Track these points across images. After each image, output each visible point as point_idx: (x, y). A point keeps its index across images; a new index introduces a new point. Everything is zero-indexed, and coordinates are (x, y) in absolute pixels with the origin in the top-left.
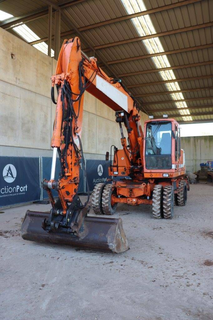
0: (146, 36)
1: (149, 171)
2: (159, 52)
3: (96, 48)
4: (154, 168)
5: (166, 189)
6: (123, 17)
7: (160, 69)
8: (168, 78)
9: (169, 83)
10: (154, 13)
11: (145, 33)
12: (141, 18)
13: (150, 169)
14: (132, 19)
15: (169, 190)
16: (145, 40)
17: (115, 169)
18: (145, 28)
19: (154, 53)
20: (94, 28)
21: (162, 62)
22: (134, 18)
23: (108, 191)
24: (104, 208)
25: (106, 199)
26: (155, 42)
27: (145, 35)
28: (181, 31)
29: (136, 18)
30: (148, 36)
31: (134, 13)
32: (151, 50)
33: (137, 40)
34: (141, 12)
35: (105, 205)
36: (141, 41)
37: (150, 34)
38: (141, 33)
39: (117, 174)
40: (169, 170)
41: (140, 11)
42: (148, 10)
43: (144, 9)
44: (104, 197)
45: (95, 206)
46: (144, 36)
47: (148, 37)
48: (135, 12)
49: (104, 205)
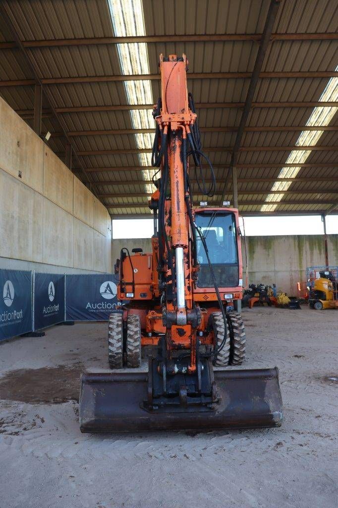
0: (133, 75)
1: (201, 290)
2: (144, 104)
3: (44, 82)
4: (210, 286)
5: (234, 317)
6: (105, 38)
7: (138, 131)
8: (147, 145)
9: (145, 154)
10: (155, 43)
11: (133, 71)
12: (133, 46)
13: (203, 286)
14: (120, 44)
15: (239, 319)
16: (129, 81)
17: (129, 288)
18: (135, 62)
19: (136, 104)
20: (50, 47)
21: (145, 120)
22: (122, 44)
23: (136, 326)
24: (131, 356)
25: (136, 341)
26: (144, 87)
27: (131, 74)
28: (203, 77)
29: (126, 44)
30: (136, 75)
31: (125, 36)
32: (132, 99)
33: (117, 79)
34: (137, 37)
35: (134, 352)
36: (122, 82)
37: (140, 74)
38: (126, 69)
39: (133, 296)
40: (234, 288)
41: (135, 35)
42: (147, 37)
43: (142, 32)
44: (131, 336)
45: (116, 353)
46: (129, 76)
47: (135, 78)
48: (126, 34)
49: (130, 350)
